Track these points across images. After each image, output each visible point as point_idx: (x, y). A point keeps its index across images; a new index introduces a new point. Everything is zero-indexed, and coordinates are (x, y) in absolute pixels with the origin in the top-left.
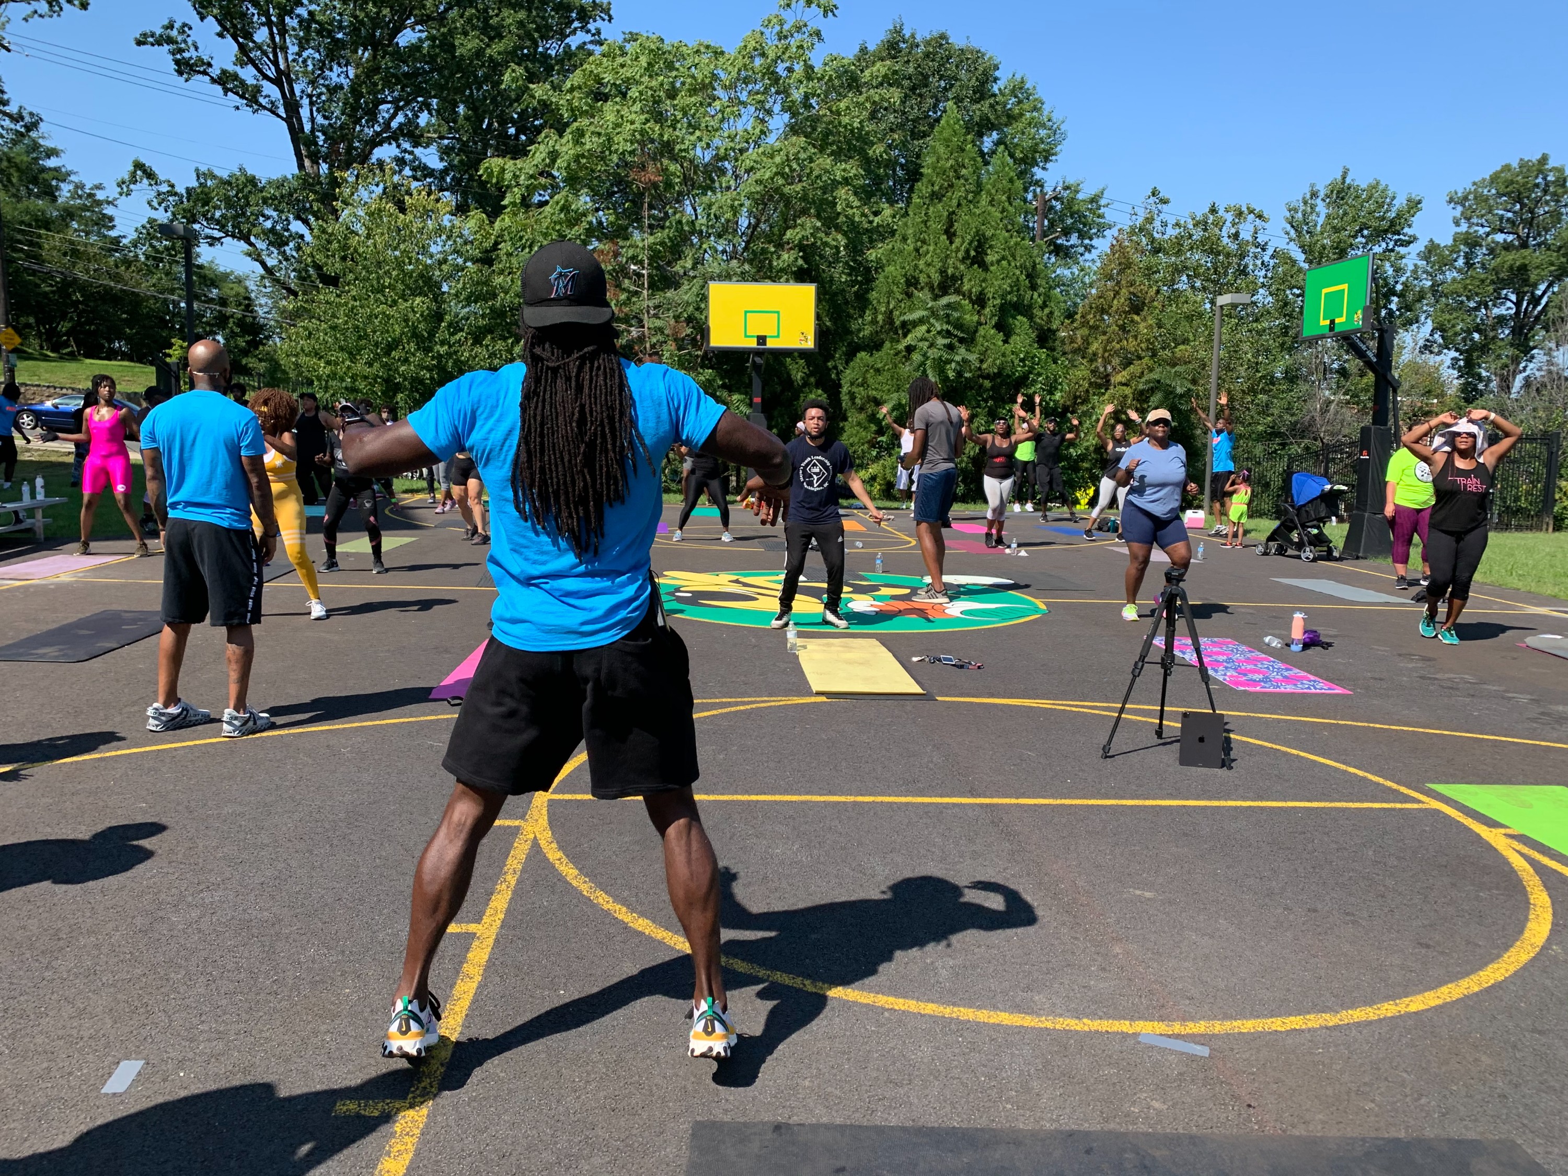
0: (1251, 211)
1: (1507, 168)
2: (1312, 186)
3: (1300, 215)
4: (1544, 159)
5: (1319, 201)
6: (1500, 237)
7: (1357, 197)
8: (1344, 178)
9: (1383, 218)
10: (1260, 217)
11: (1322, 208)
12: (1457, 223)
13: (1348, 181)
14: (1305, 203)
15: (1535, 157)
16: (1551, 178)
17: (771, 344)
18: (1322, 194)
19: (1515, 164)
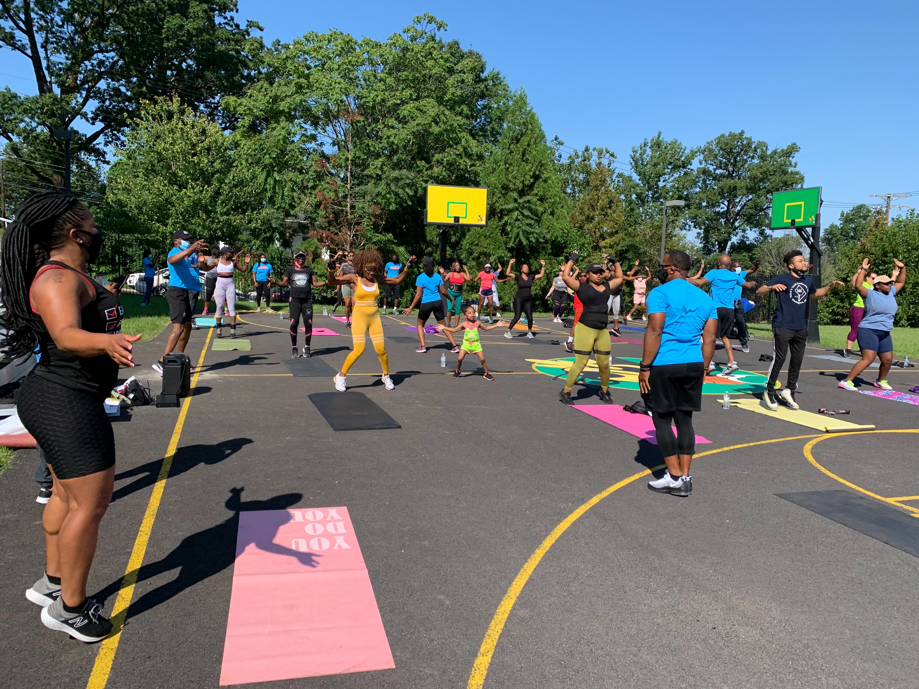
0: (608, 152)
1: (723, 136)
2: (646, 139)
3: (638, 155)
4: (743, 132)
5: (648, 148)
6: (719, 172)
7: (666, 148)
8: (659, 137)
9: (679, 160)
10: (612, 155)
11: (649, 152)
12: (701, 163)
13: (661, 138)
14: (641, 148)
15: (737, 132)
16: (745, 143)
17: (462, 221)
18: (650, 145)
19: (727, 134)
